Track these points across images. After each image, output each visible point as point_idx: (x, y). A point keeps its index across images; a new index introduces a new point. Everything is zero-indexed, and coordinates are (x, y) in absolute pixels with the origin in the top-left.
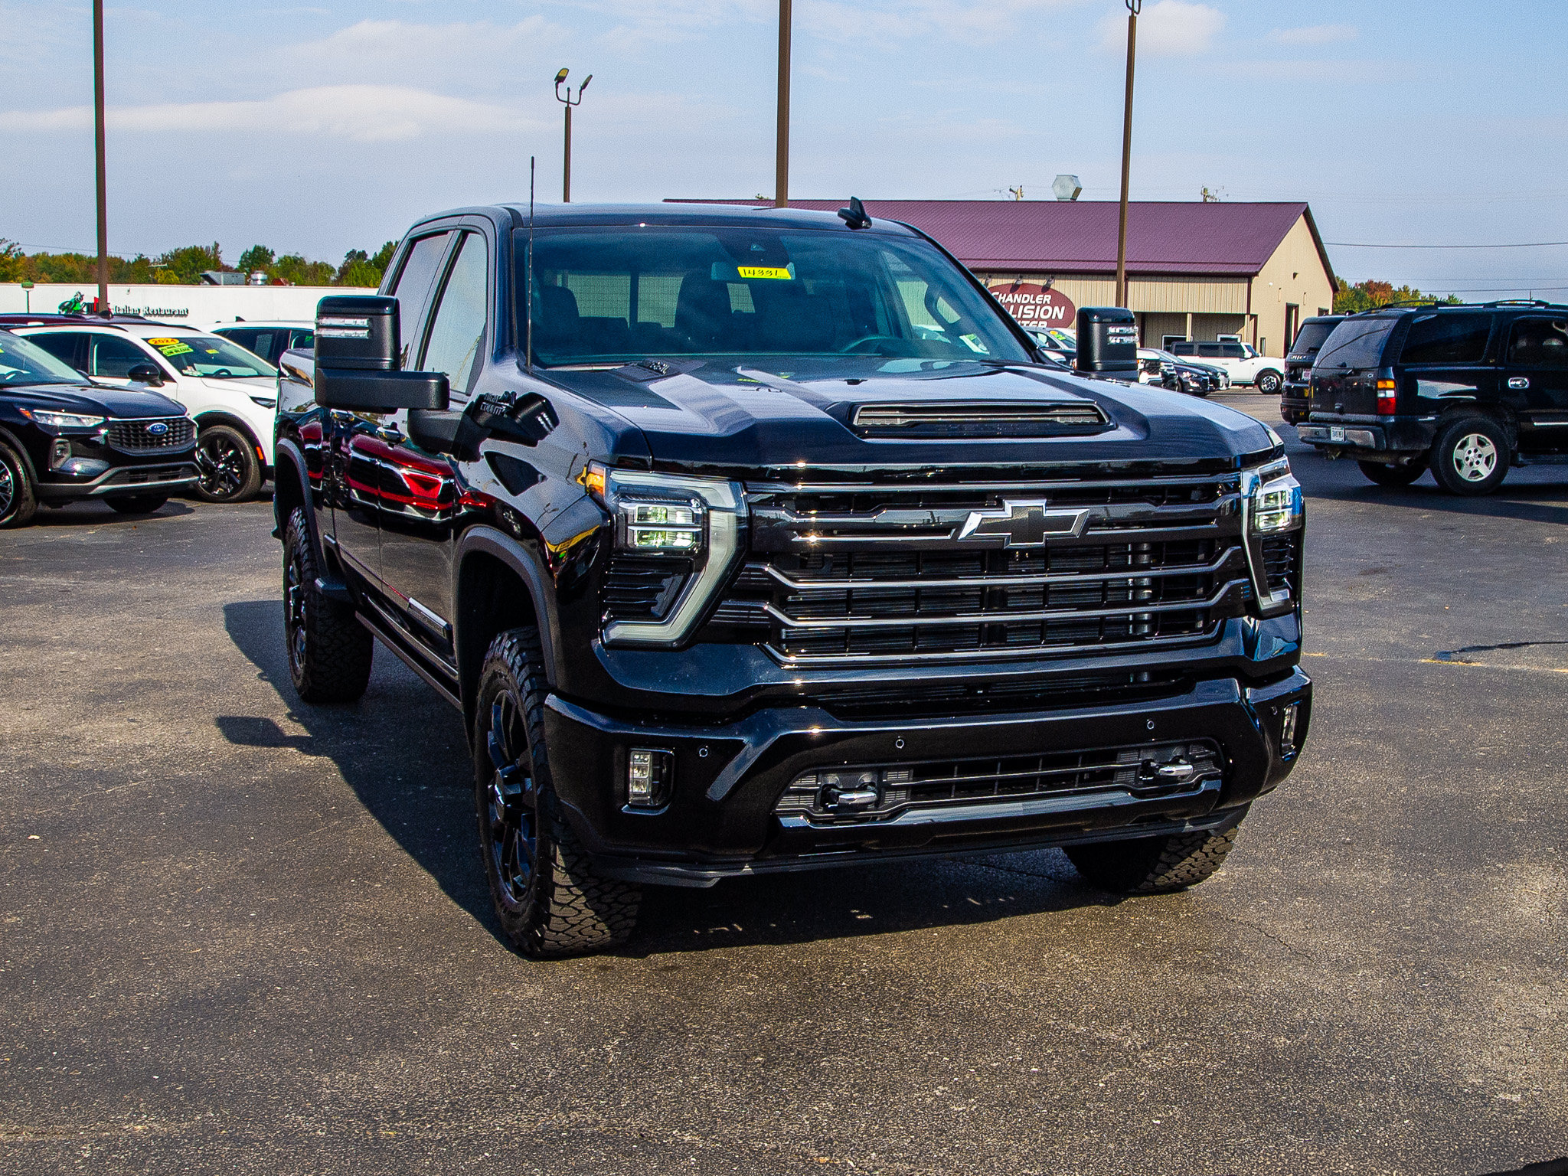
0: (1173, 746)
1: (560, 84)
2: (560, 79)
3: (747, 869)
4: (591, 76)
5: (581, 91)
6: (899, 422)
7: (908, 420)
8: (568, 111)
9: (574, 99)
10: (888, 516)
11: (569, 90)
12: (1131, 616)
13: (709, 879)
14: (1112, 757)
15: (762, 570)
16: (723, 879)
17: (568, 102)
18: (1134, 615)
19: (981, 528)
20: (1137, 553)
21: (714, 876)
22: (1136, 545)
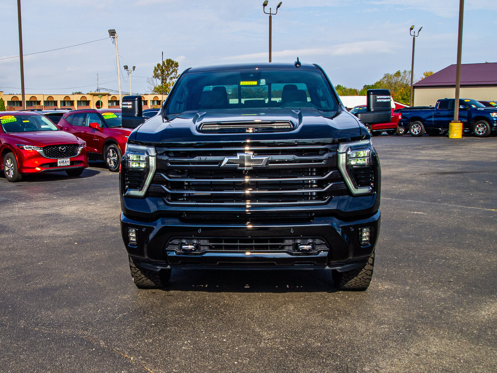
0: (308, 239)
1: (411, 30)
2: (411, 29)
3: (169, 267)
4: (422, 27)
5: (418, 32)
6: (217, 128)
7: (220, 128)
8: (414, 39)
9: (416, 35)
10: (197, 159)
11: (414, 32)
12: (310, 193)
13: (158, 269)
14: (282, 241)
15: (160, 175)
16: (162, 269)
17: (414, 36)
18: (311, 192)
19: (228, 163)
20: (312, 172)
21: (159, 268)
22: (312, 169)
